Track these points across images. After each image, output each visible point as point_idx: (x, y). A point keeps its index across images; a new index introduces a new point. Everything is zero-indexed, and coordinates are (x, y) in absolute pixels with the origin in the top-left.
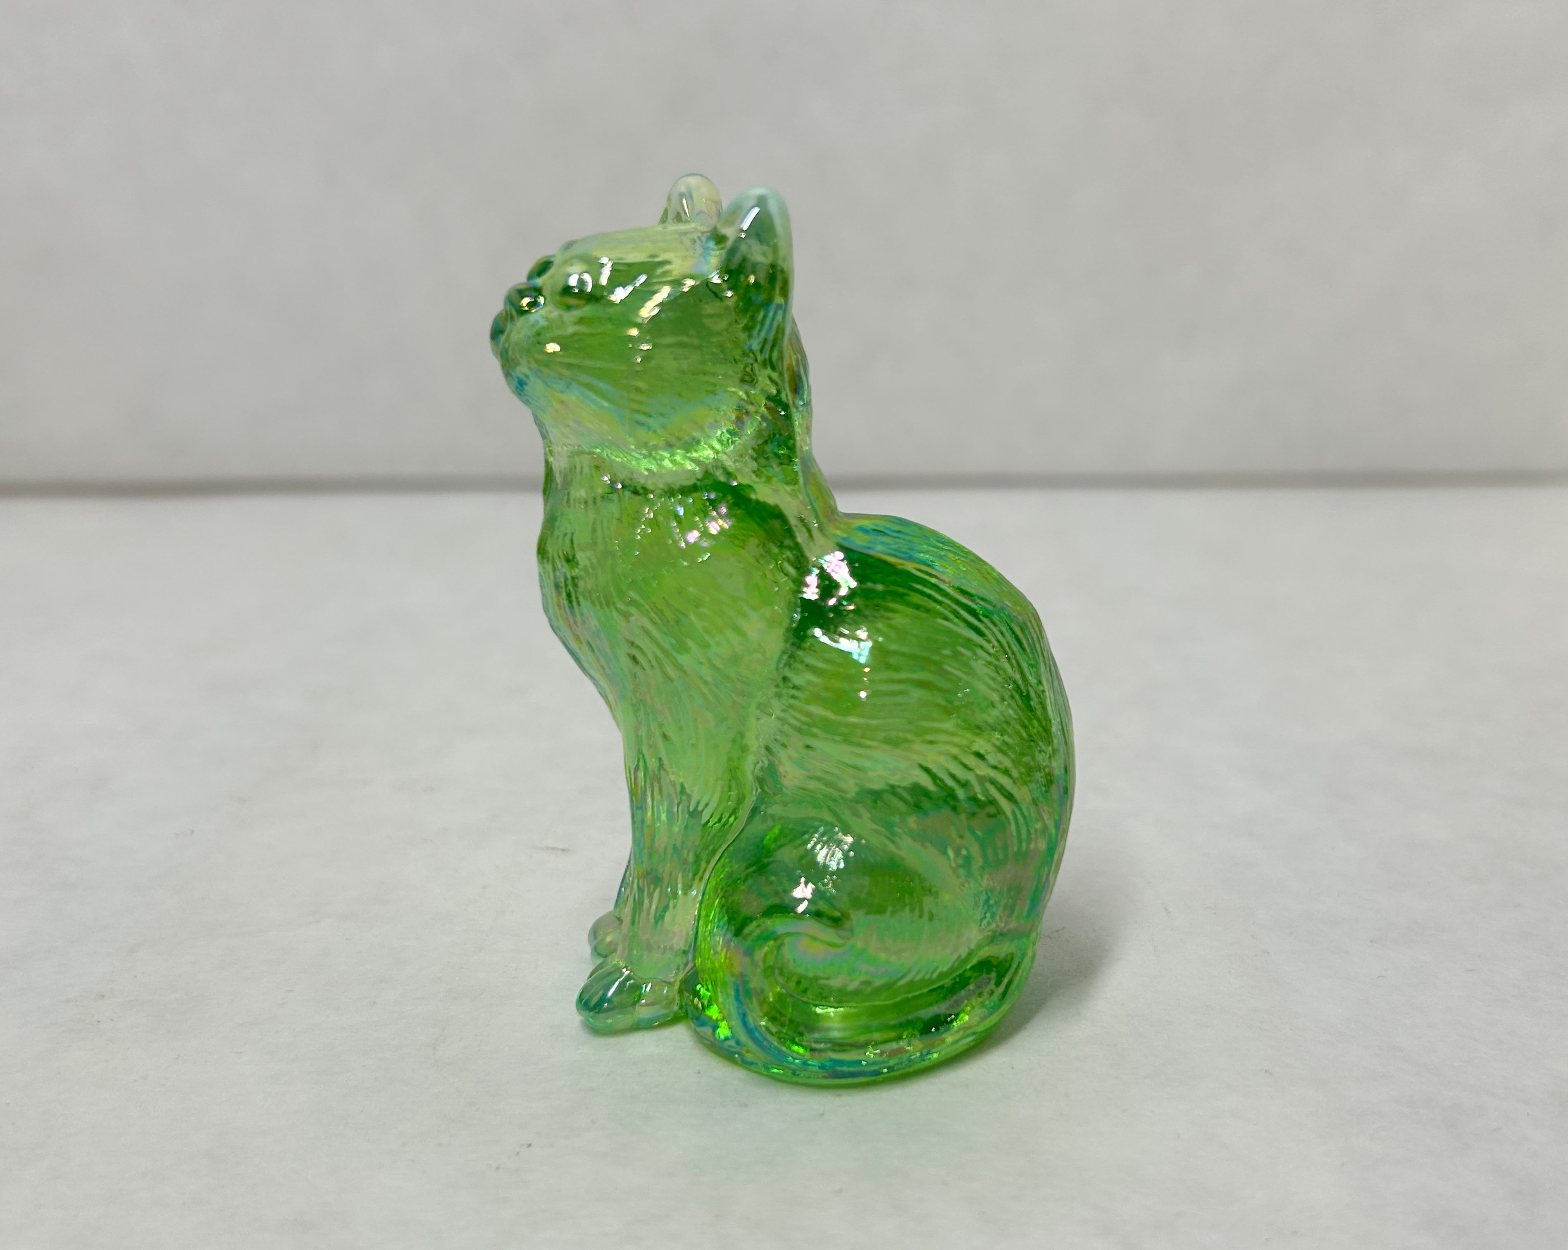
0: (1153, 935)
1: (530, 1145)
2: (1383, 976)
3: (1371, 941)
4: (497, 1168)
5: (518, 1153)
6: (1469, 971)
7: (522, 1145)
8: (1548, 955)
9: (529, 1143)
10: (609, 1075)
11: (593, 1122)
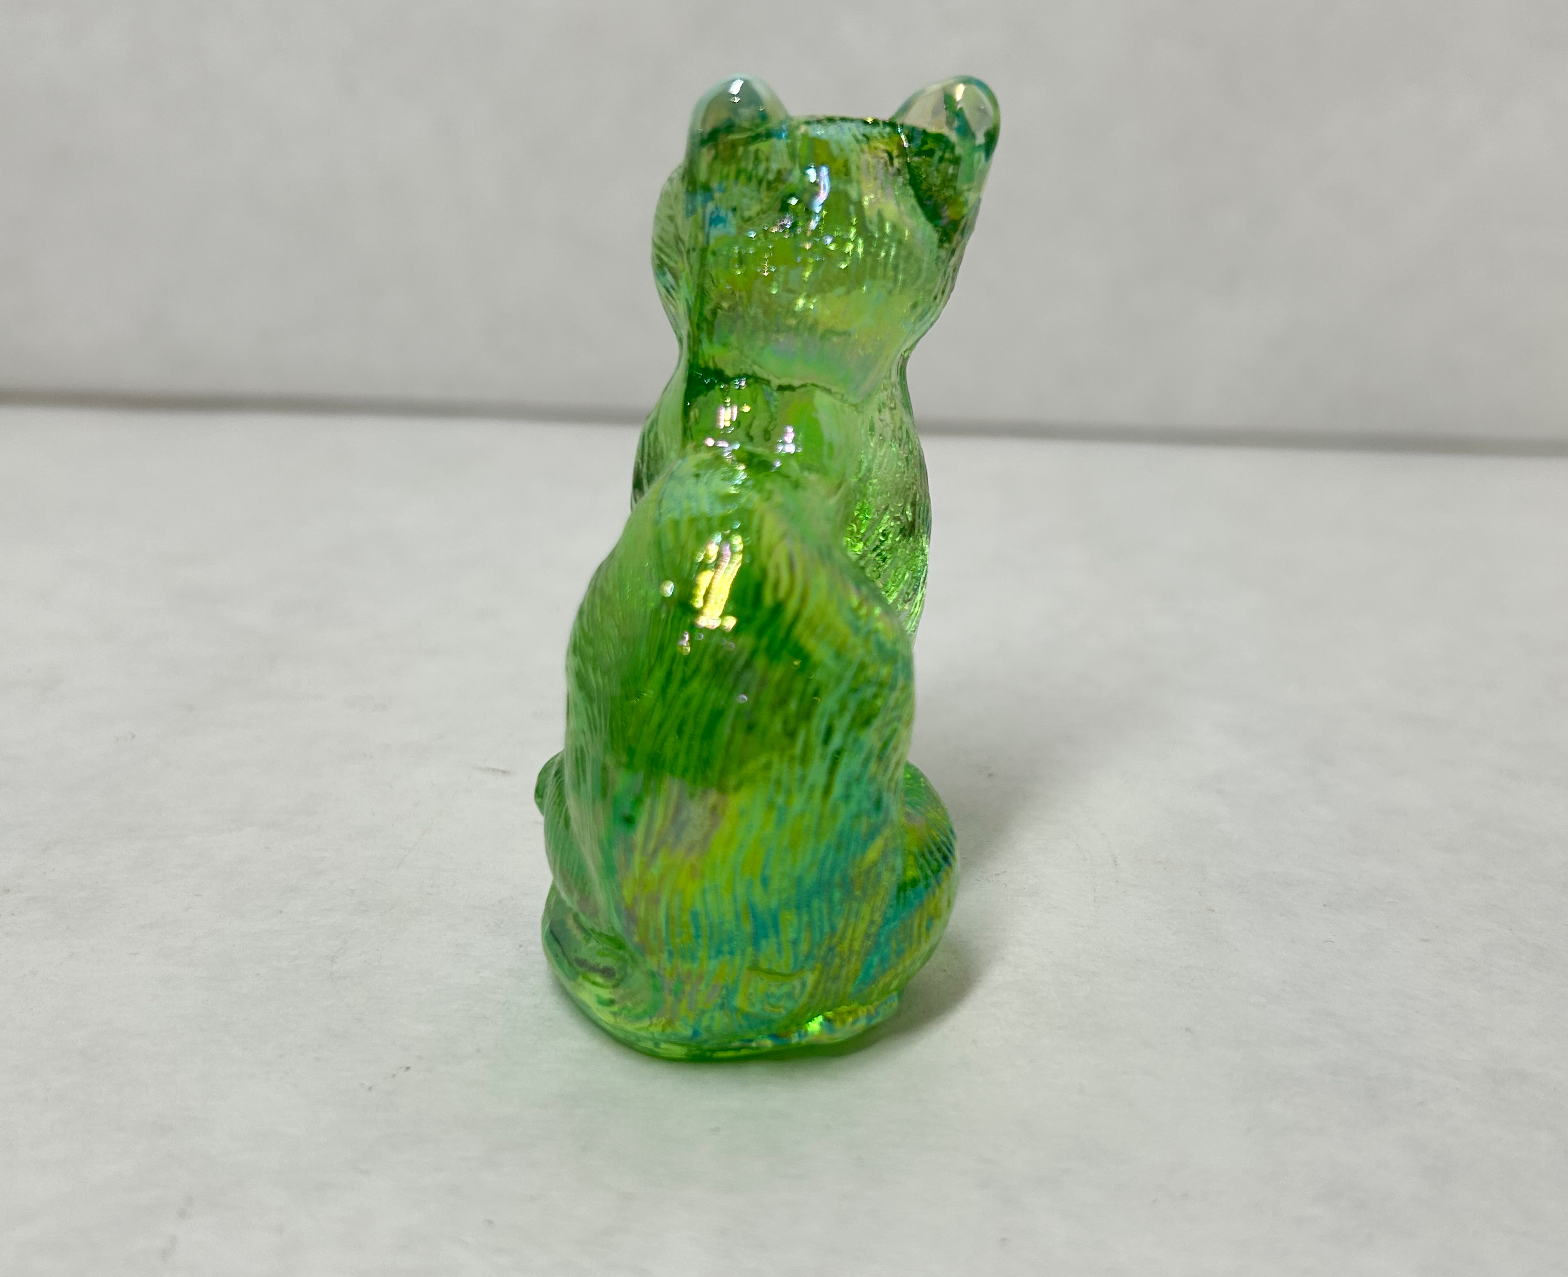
0: (1096, 885)
1: (408, 1068)
2: (1332, 942)
3: (1325, 905)
4: (370, 1088)
5: (394, 1076)
6: (1424, 941)
7: (401, 1067)
8: (1510, 930)
9: (408, 1066)
10: (504, 1003)
11: (478, 1051)
